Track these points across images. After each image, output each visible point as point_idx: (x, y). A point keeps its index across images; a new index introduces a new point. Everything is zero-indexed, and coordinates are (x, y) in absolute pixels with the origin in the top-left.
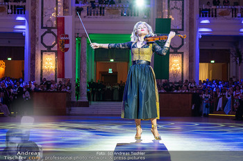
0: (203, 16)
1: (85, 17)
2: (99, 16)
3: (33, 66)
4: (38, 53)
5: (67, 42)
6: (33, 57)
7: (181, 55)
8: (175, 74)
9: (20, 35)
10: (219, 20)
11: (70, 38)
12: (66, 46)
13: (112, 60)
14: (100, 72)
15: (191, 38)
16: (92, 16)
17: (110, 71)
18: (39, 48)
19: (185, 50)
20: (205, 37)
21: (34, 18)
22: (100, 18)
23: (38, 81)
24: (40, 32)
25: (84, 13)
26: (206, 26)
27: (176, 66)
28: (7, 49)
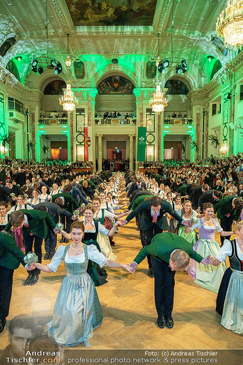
0: (166, 124)
1: (100, 125)
2: (108, 124)
3: (72, 153)
4: (75, 146)
5: (89, 141)
6: (72, 148)
7: (153, 146)
8: (150, 157)
9: (65, 136)
10: (175, 126)
11: (91, 139)
12: (89, 143)
13: (116, 148)
15: (159, 137)
18: (75, 143)
19: (156, 143)
20: (166, 136)
21: (72, 126)
22: (108, 126)
23: (75, 162)
24: (75, 134)
25: (100, 123)
26: (167, 129)
27: (151, 152)
28: (59, 142)
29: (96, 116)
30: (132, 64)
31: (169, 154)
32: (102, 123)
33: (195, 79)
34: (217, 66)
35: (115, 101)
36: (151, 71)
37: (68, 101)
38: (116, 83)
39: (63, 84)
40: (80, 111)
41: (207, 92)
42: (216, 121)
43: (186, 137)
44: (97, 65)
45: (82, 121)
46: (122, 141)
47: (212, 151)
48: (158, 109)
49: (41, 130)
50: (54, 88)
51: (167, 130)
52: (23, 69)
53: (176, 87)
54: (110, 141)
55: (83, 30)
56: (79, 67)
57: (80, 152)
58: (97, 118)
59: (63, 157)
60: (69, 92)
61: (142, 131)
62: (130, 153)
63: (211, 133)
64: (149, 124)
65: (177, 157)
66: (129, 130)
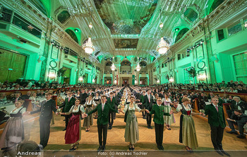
3: (113, 82)
4: (114, 80)
8: (136, 84)
9: (111, 77)
10: (143, 75)
11: (119, 78)
15: (138, 78)
19: (137, 80)
20: (140, 78)
21: (113, 75)
23: (114, 84)
24: (114, 77)
27: (136, 82)
28: (110, 79)
30: (130, 58)
31: (141, 83)
33: (148, 62)
34: (154, 59)
35: (126, 68)
36: (136, 60)
37: (113, 67)
38: (126, 63)
39: (111, 63)
40: (116, 70)
41: (151, 65)
42: (155, 73)
43: (146, 78)
44: (121, 58)
45: (116, 73)
46: (127, 79)
47: (154, 82)
48: (138, 70)
49: (104, 75)
50: (109, 64)
51: (140, 76)
52: (101, 59)
53: (142, 64)
54: (124, 79)
55: (117, 49)
56: (116, 58)
57: (115, 82)
58: (121, 73)
59: (110, 83)
60: (113, 66)
61: (133, 76)
62: (130, 82)
63: (154, 77)
64: (135, 74)
65: (144, 83)
66: (130, 76)
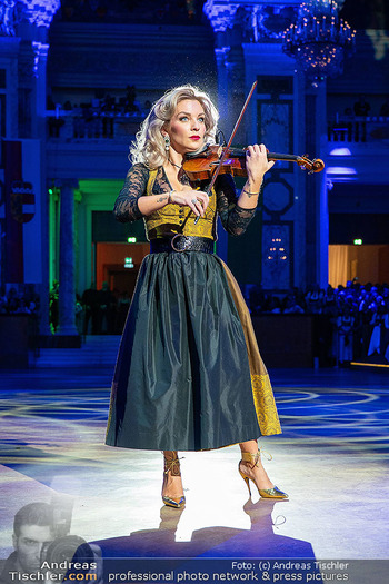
0: (336, 140)
1: (68, 141)
2: (101, 139)
7: (286, 228)
10: (371, 148)
12: (27, 208)
13: (132, 240)
14: (105, 266)
16: (86, 139)
17: (129, 263)
19: (297, 215)
20: (341, 186)
22: (103, 144)
25: (67, 132)
26: (340, 161)
29: (51, 106)
32: (78, 134)
58: (58, 113)
